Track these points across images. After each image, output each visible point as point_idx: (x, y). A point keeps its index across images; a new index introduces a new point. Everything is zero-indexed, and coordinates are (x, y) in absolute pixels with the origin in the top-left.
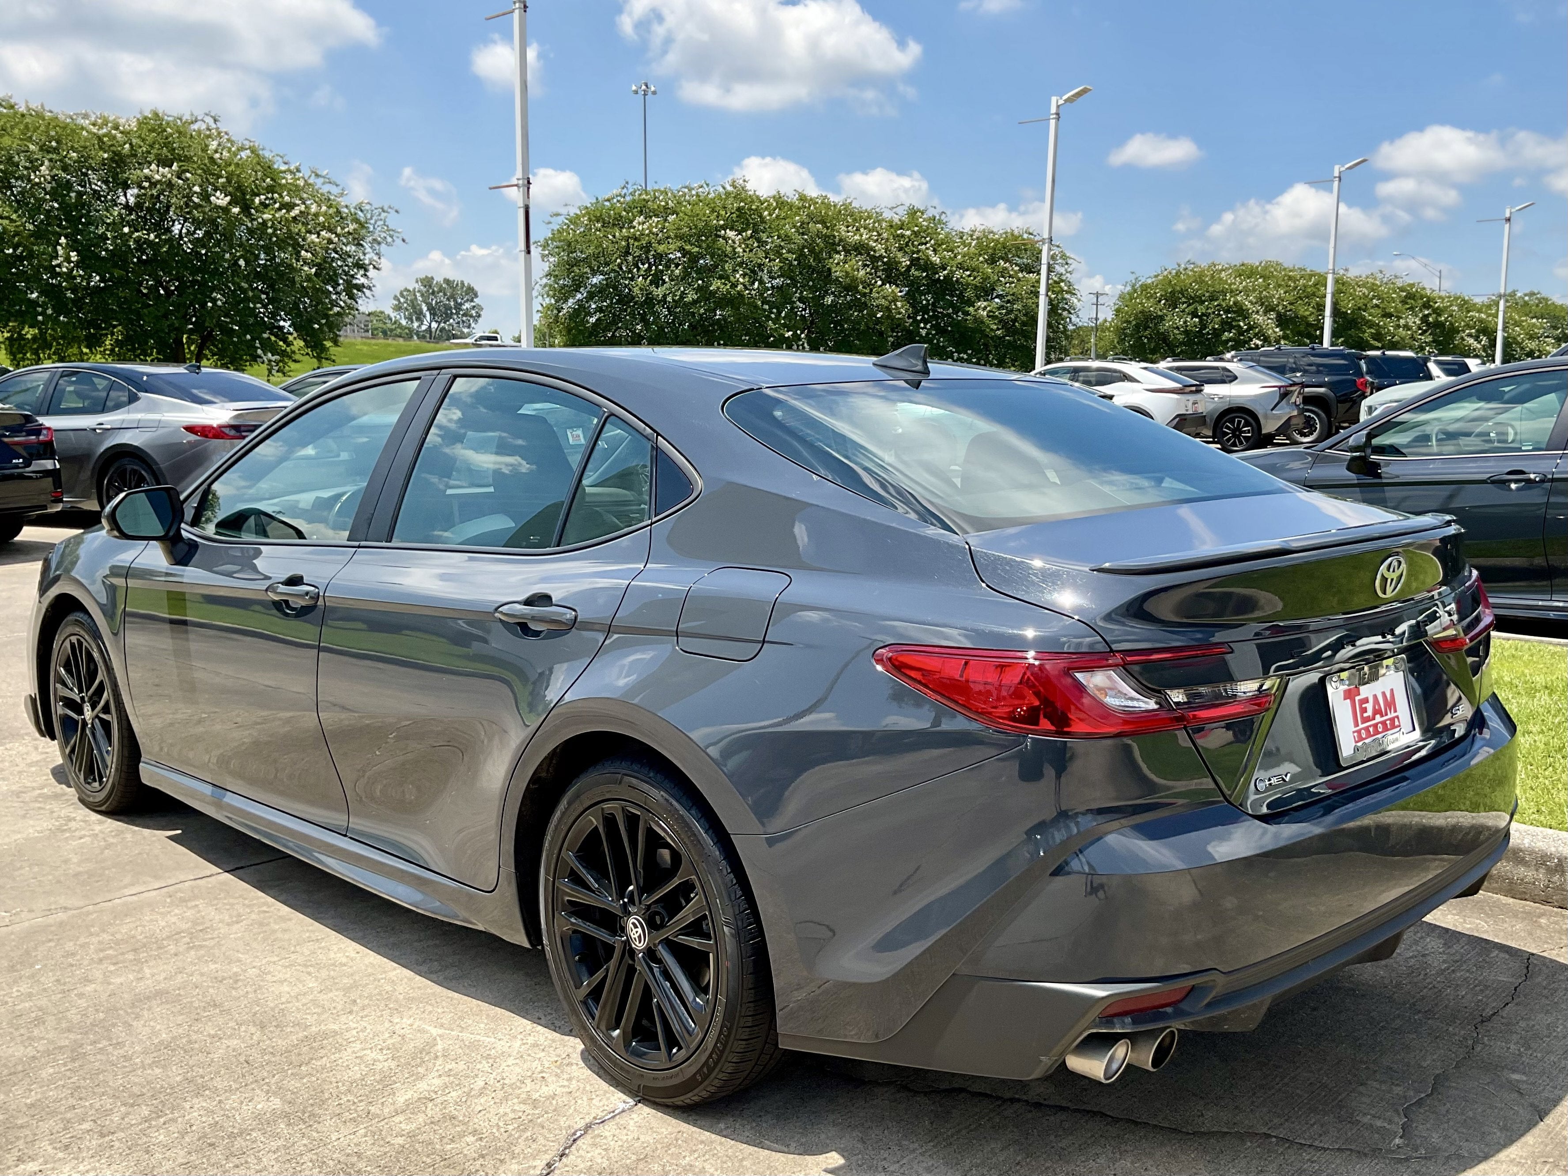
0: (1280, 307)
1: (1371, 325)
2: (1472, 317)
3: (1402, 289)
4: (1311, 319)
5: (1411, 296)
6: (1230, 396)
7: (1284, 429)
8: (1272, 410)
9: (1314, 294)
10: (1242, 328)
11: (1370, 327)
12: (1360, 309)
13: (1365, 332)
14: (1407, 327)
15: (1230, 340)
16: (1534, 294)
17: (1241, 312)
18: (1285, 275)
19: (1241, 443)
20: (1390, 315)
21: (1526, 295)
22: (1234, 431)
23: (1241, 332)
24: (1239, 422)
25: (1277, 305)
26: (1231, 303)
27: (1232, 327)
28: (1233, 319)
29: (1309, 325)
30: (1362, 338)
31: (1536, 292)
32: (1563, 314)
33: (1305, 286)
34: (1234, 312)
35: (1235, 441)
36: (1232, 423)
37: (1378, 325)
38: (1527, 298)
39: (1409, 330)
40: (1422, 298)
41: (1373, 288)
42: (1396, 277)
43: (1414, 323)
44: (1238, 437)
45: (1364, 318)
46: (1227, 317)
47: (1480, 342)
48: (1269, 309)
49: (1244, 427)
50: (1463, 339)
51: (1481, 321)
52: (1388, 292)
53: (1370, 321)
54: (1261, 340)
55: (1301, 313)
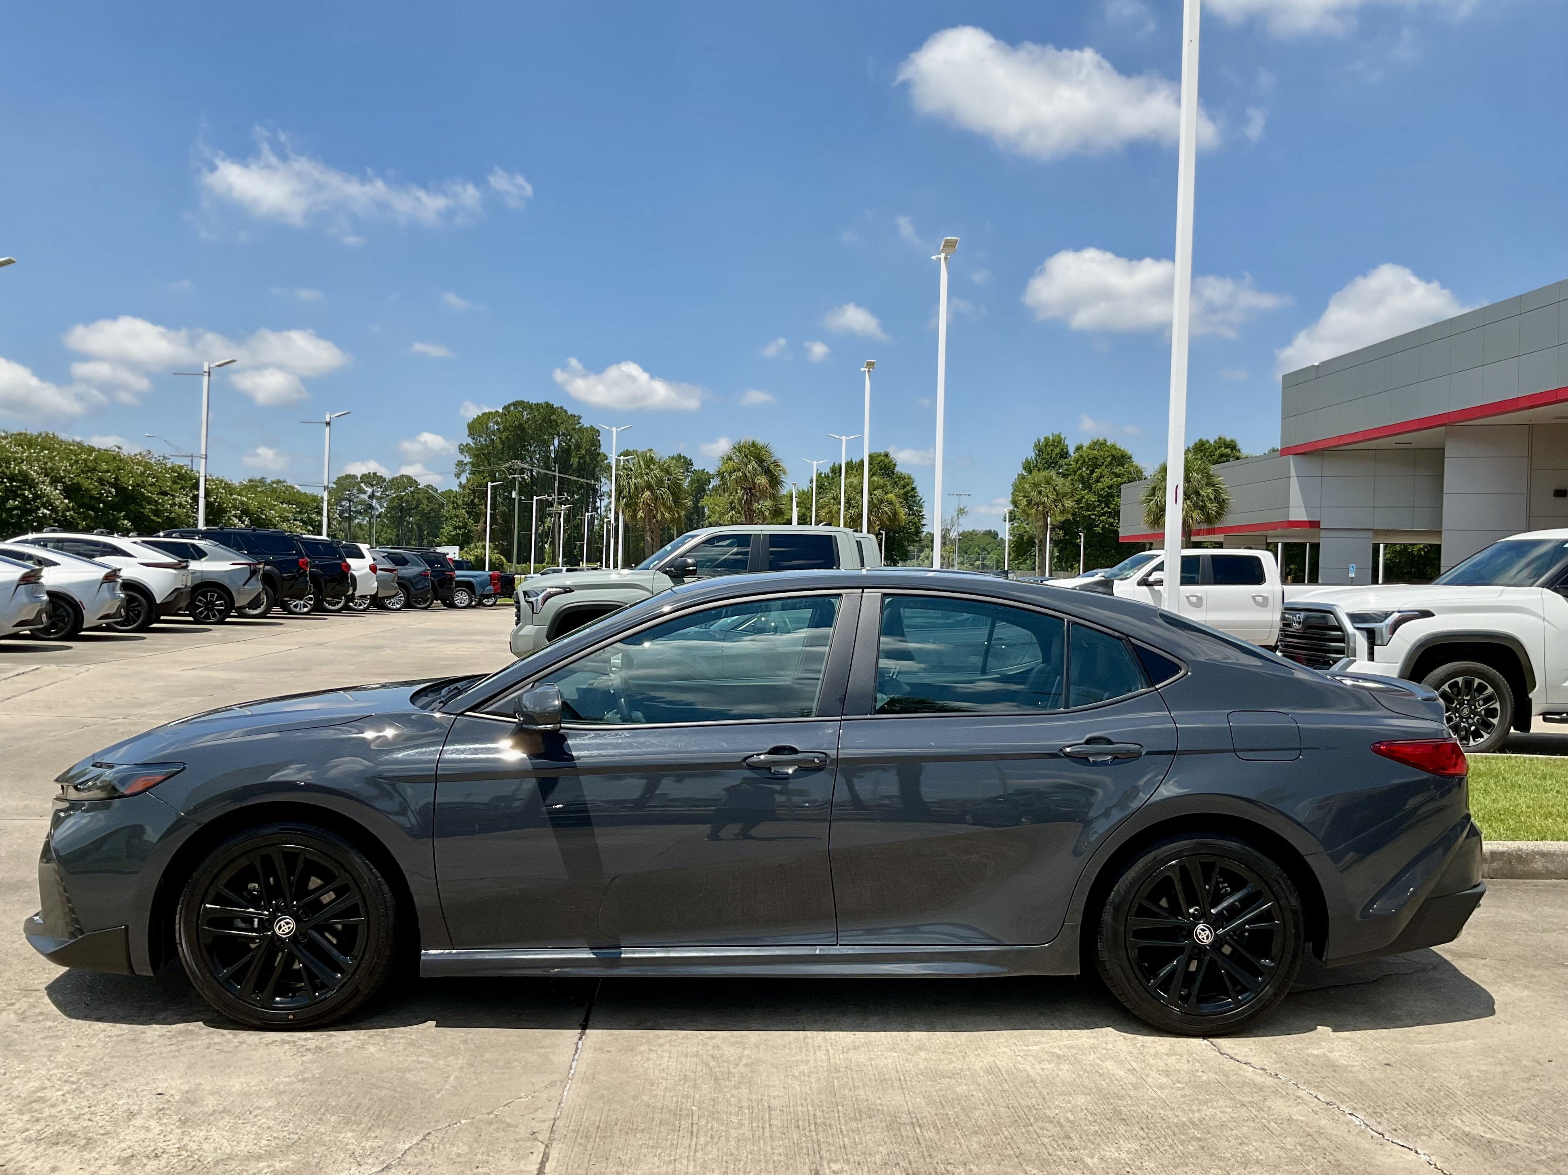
0: (67, 479)
1: (150, 501)
2: (235, 499)
3: (173, 470)
4: (95, 493)
5: (181, 477)
6: (202, 572)
7: (255, 603)
8: (244, 585)
9: (94, 469)
10: (28, 497)
11: (149, 504)
12: (138, 485)
13: (144, 508)
14: (181, 505)
15: (16, 508)
16: (281, 482)
17: (26, 480)
18: (66, 449)
19: (214, 616)
20: (165, 494)
21: (273, 483)
22: (206, 605)
23: (25, 499)
24: (212, 596)
25: (64, 477)
26: (17, 471)
27: (17, 496)
28: (19, 487)
29: (92, 497)
30: (142, 513)
31: (282, 480)
32: (307, 501)
33: (85, 460)
34: (20, 481)
35: (208, 614)
36: (206, 597)
37: (156, 502)
38: (275, 485)
39: (184, 508)
40: (191, 479)
41: (148, 466)
42: (165, 458)
43: (186, 501)
44: (212, 610)
45: (143, 494)
46: (12, 486)
47: (243, 522)
48: (55, 481)
49: (217, 600)
50: (229, 519)
51: (242, 503)
52: (161, 472)
53: (148, 497)
54: (48, 510)
55: (85, 486)
